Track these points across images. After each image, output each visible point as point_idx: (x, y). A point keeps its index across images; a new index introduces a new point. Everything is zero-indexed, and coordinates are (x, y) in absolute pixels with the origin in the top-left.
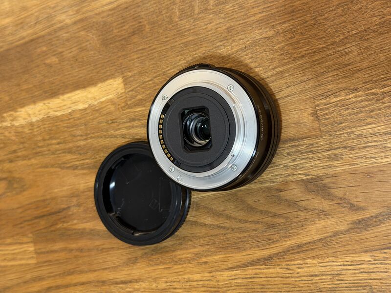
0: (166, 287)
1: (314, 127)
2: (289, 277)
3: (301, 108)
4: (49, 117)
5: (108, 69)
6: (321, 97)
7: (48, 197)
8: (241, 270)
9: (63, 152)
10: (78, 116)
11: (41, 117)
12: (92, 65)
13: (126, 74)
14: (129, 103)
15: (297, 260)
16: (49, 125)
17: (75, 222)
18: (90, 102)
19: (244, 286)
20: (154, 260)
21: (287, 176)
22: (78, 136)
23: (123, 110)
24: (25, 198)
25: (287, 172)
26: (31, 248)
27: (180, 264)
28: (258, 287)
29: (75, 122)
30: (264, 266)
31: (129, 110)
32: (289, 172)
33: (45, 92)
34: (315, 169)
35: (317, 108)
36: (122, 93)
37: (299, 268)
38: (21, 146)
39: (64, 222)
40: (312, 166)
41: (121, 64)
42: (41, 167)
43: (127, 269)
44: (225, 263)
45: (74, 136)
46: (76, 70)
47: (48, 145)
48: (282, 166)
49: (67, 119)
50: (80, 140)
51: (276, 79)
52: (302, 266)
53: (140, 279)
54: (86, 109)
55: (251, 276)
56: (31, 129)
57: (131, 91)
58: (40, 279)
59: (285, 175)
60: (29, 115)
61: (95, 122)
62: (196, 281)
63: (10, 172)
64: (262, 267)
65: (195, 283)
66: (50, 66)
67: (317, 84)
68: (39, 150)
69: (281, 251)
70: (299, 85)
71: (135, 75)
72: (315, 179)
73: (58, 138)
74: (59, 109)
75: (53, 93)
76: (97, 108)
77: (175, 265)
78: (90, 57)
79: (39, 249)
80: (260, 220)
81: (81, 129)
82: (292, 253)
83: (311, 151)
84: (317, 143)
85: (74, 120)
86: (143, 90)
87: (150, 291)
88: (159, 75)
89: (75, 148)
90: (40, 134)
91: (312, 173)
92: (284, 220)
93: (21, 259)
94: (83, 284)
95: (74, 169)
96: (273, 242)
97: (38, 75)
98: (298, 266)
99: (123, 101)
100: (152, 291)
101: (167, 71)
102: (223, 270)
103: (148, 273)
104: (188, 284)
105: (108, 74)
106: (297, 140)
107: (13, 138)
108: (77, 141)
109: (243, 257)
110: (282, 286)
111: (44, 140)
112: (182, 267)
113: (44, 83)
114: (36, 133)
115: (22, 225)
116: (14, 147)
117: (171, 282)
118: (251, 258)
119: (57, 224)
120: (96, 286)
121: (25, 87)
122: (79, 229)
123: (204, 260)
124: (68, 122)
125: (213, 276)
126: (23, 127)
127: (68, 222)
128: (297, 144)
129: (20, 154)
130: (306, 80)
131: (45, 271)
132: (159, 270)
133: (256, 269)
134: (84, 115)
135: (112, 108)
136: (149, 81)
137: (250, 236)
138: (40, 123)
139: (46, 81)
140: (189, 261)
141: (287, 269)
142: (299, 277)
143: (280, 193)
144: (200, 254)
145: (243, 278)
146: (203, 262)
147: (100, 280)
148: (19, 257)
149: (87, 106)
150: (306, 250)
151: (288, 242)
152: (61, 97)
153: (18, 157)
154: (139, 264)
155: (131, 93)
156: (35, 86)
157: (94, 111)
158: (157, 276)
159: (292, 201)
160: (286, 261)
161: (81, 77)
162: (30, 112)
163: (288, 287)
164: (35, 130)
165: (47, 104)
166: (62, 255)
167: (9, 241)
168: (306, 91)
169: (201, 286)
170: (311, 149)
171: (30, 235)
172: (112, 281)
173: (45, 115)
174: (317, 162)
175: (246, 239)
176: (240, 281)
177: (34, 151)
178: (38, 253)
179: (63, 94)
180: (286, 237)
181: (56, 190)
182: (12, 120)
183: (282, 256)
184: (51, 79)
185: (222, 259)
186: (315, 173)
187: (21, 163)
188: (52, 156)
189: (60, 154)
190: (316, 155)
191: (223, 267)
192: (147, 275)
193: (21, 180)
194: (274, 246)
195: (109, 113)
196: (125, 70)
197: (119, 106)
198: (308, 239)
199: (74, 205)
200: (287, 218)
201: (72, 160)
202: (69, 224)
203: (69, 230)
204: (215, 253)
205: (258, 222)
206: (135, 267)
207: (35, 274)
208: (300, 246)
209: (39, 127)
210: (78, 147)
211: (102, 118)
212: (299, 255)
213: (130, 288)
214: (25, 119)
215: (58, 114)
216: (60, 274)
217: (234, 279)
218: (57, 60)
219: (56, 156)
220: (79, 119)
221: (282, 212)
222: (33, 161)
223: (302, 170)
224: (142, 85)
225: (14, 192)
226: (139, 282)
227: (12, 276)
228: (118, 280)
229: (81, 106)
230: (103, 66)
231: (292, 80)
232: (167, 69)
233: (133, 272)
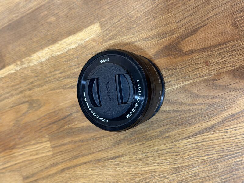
0: (142, 157)
1: (235, 33)
2: (228, 138)
3: (225, 22)
4: (53, 56)
5: (89, 19)
6: (237, 13)
7: (57, 109)
8: (193, 138)
9: (64, 78)
10: (72, 53)
11: (48, 57)
12: (78, 18)
13: (101, 20)
14: (105, 39)
15: (233, 125)
16: (53, 62)
17: (76, 123)
18: (79, 42)
19: (197, 148)
20: (132, 140)
21: (219, 69)
22: (73, 66)
23: (101, 44)
24: (42, 112)
25: (219, 67)
26: (48, 145)
27: (150, 140)
28: (207, 147)
29: (70, 57)
30: (209, 133)
31: (106, 44)
32: (220, 66)
33: (49, 41)
34: (238, 62)
35: (236, 20)
36: (100, 33)
37: (234, 130)
38: (36, 79)
39: (69, 124)
40: (236, 60)
41: (97, 14)
42: (51, 90)
43: (114, 149)
44: (182, 135)
45: (71, 66)
46: (68, 23)
47: (54, 75)
48: (215, 63)
49: (65, 56)
50: (75, 68)
51: (205, 6)
52: (236, 129)
53: (124, 155)
54: (76, 48)
55: (201, 141)
56: (41, 67)
57: (106, 30)
58: (56, 164)
59: (218, 69)
60: (40, 58)
61: (84, 55)
62: (163, 150)
63: (30, 96)
64: (208, 134)
65: (162, 152)
66: (50, 23)
67: (234, 4)
68: (48, 79)
69: (220, 121)
70: (221, 7)
71: (107, 20)
72: (239, 68)
73: (60, 70)
74: (59, 50)
75: (54, 41)
76: (84, 46)
77: (147, 141)
78: (76, 13)
79: (54, 144)
80: (203, 102)
81: (75, 62)
82: (228, 121)
83: (235, 50)
84: (238, 43)
85: (70, 56)
86: (114, 29)
87: (132, 161)
88: (124, 17)
89: (72, 74)
90: (48, 69)
91: (237, 65)
92: (221, 100)
93: (42, 153)
94: (85, 163)
95: (72, 89)
96: (214, 116)
97: (43, 31)
98: (233, 129)
99: (101, 38)
100: (133, 161)
101: (129, 13)
102: (180, 140)
103: (129, 149)
104: (158, 153)
105: (89, 22)
106: (224, 44)
107: (30, 74)
108: (73, 70)
109: (194, 129)
110: (224, 144)
111: (51, 72)
112: (152, 142)
113: (47, 35)
114: (45, 69)
115: (41, 131)
116: (32, 80)
117: (145, 153)
118: (199, 129)
119: (64, 126)
120: (94, 163)
121: (35, 39)
122: (79, 127)
123: (167, 135)
124: (66, 58)
125: (174, 145)
126: (36, 66)
127: (72, 124)
128: (224, 46)
129: (35, 84)
130: (225, 3)
131: (59, 158)
132: (136, 147)
133: (203, 136)
134: (75, 51)
135: (94, 44)
136: (117, 22)
137: (197, 114)
138: (47, 62)
139: (49, 33)
140: (156, 137)
141: (226, 132)
142: (235, 136)
143: (215, 82)
144: (163, 131)
145: (195, 143)
146: (166, 137)
147: (97, 159)
148: (41, 152)
149: (77, 45)
150: (238, 118)
151: (225, 114)
152: (60, 42)
153: (35, 86)
154: (122, 145)
155: (106, 32)
156: (41, 38)
157: (82, 48)
158: (136, 151)
159: (224, 86)
160: (224, 127)
161: (72, 27)
162: (40, 55)
163: (228, 145)
164: (44, 67)
165: (51, 49)
166: (70, 146)
167: (33, 142)
168: (227, 10)
169: (166, 153)
170: (234, 49)
171: (47, 136)
172: (105, 158)
173: (50, 56)
174: (240, 57)
175: (194, 117)
176: (193, 145)
177: (45, 81)
178: (53, 147)
179: (61, 40)
180: (223, 111)
181: (61, 104)
182: (28, 63)
183: (222, 124)
184: (51, 32)
185: (179, 132)
186: (239, 64)
187: (37, 90)
188: (57, 82)
189: (62, 79)
190: (238, 52)
191: (180, 138)
192: (128, 151)
193: (38, 101)
194: (215, 118)
195: (92, 48)
196: (100, 18)
197: (99, 42)
198: (239, 110)
199: (74, 112)
200: (222, 98)
201: (70, 83)
202: (72, 125)
203: (73, 129)
204: (174, 129)
205: (202, 103)
206: (119, 147)
207: (53, 162)
208: (233, 115)
209: (46, 64)
210: (73, 73)
211: (87, 51)
212: (233, 121)
213: (117, 161)
214: (37, 60)
215: (59, 54)
216: (69, 159)
217: (189, 145)
218: (55, 18)
219: (59, 81)
220: (72, 55)
221: (218, 94)
222: (45, 87)
223: (229, 64)
224: (112, 25)
225: (34, 110)
226: (123, 156)
227: (37, 165)
228: (109, 157)
229: (73, 46)
230: (86, 17)
231: (215, 5)
232: (129, 12)
233: (119, 150)
